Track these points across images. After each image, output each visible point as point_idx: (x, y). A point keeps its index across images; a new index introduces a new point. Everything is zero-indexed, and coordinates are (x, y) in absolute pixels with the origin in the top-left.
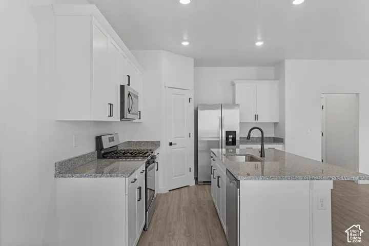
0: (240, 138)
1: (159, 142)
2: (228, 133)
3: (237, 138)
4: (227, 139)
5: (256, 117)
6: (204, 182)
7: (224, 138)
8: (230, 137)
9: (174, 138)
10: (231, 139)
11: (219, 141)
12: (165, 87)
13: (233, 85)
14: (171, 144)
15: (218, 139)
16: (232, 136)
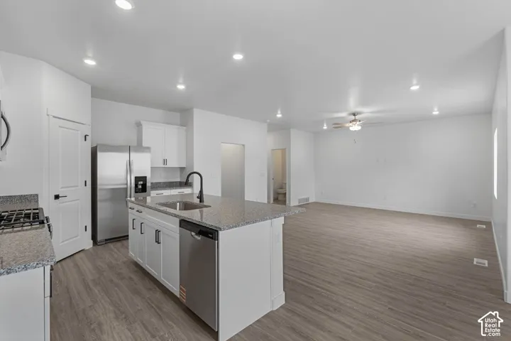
0: (152, 183)
1: (37, 195)
2: (137, 179)
3: (148, 184)
4: (136, 185)
5: (165, 162)
6: (106, 240)
7: (133, 185)
8: (140, 183)
9: (62, 188)
10: (141, 186)
11: (127, 188)
12: (48, 115)
13: (139, 125)
14: (57, 197)
15: (125, 186)
16: (142, 183)
